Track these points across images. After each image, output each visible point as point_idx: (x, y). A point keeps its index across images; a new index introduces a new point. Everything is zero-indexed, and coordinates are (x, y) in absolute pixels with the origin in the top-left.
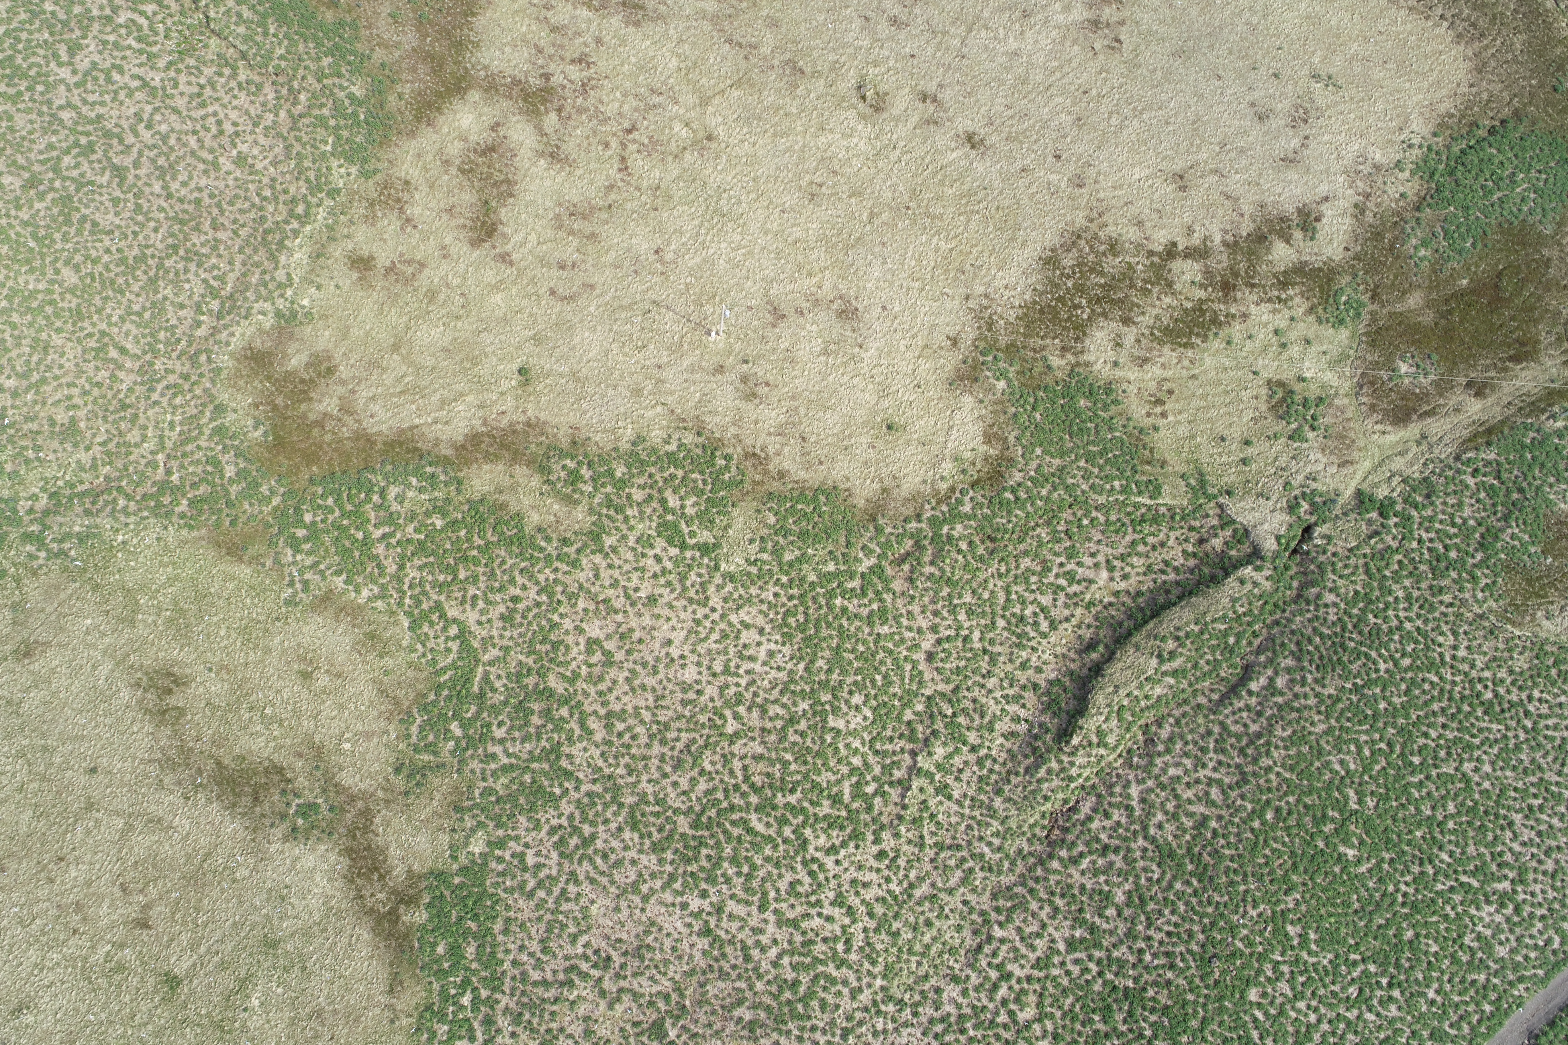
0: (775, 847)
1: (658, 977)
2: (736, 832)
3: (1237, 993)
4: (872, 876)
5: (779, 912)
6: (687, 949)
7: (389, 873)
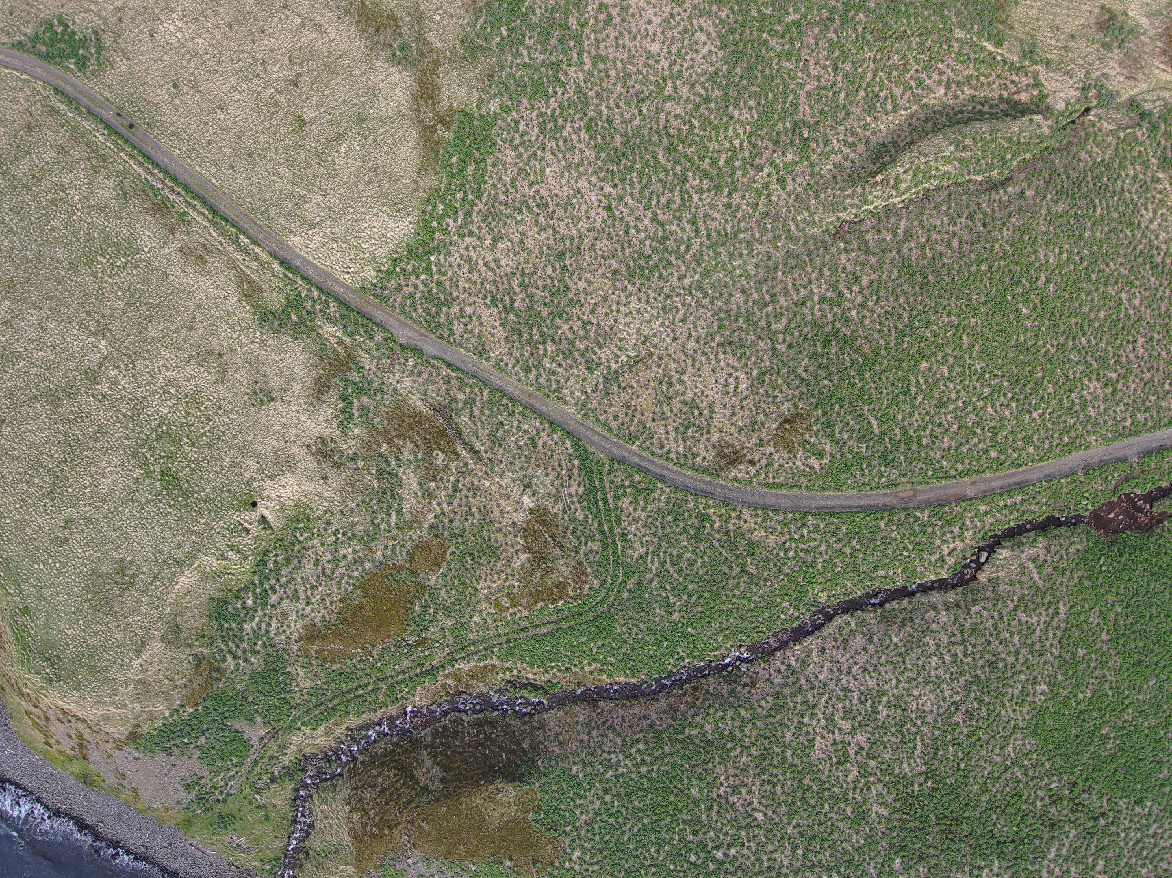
1: (571, 226)
3: (913, 362)
4: (718, 216)
5: (655, 214)
6: (594, 215)
7: (439, 102)
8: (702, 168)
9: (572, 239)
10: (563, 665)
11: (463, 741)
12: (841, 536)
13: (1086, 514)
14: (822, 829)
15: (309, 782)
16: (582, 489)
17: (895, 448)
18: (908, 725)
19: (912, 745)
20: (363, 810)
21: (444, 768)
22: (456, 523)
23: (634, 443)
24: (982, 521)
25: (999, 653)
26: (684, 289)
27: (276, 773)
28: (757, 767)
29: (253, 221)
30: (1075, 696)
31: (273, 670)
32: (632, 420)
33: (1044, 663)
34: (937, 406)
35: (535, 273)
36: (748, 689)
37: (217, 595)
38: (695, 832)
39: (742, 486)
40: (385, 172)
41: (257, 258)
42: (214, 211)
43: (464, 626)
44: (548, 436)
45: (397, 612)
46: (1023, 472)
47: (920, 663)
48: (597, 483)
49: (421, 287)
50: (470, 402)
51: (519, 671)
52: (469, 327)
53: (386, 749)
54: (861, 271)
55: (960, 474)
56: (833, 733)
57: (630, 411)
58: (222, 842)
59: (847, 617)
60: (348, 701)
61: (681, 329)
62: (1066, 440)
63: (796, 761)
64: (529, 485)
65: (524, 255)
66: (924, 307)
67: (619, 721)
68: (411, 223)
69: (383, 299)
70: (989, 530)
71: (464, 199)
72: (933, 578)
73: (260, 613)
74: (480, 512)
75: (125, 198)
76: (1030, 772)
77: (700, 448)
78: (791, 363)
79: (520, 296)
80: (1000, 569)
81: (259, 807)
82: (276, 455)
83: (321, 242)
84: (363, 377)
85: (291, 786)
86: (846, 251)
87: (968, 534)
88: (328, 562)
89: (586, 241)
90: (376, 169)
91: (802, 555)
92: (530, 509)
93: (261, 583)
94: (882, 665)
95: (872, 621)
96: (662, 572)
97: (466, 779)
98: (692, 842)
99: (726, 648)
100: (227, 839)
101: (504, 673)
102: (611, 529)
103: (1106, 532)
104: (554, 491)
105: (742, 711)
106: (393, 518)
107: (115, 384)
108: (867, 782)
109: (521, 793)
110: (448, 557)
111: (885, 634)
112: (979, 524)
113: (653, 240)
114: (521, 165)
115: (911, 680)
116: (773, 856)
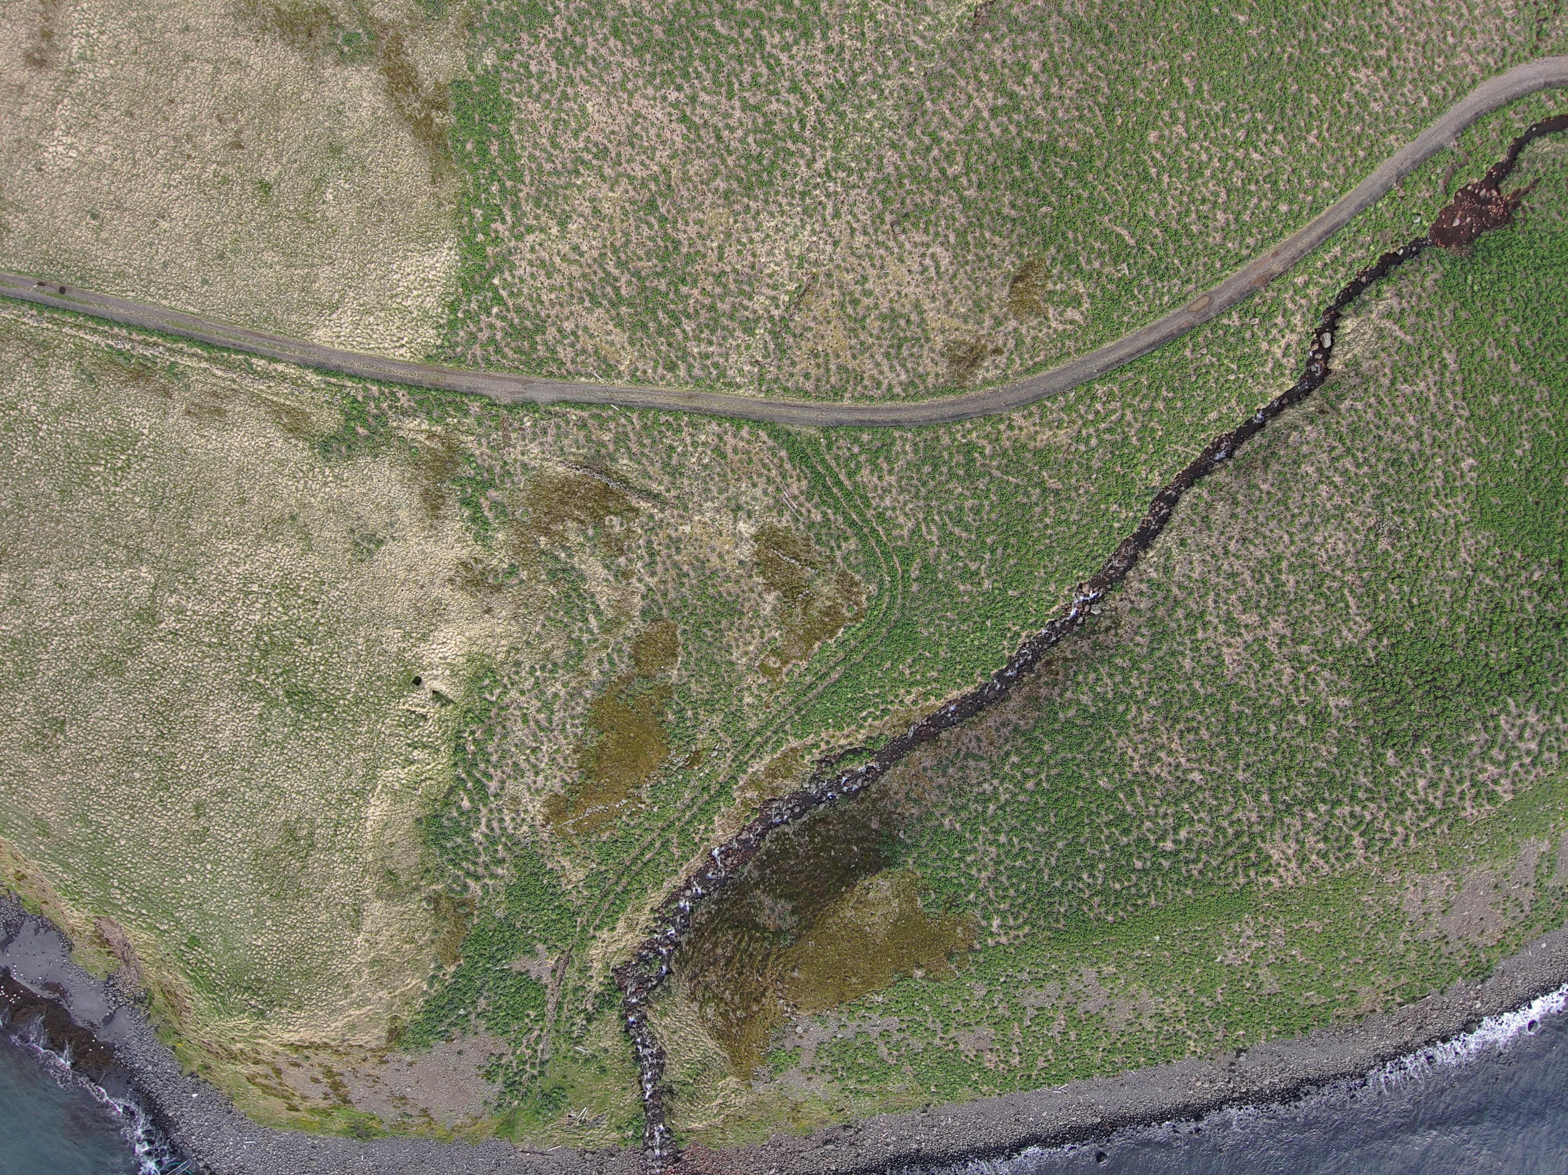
1: (648, 162)
3: (1137, 136)
4: (821, 68)
5: (743, 100)
6: (669, 135)
7: (421, 85)
8: (775, 18)
9: (655, 178)
10: (876, 708)
11: (797, 856)
12: (1145, 391)
13: (1425, 234)
14: (1279, 756)
15: (634, 1000)
16: (804, 483)
17: (1162, 253)
18: (1327, 583)
19: (1342, 605)
20: (715, 996)
21: (790, 897)
22: (672, 595)
23: (842, 397)
24: (1306, 296)
25: (1398, 445)
26: (820, 175)
27: (590, 1008)
28: (1166, 718)
29: (259, 335)
30: (1512, 454)
31: (531, 874)
32: (828, 370)
33: (1457, 432)
34: (1191, 179)
35: (628, 242)
36: (1113, 632)
37: (422, 813)
38: (1126, 832)
39: (998, 386)
40: (393, 200)
41: (284, 378)
42: (207, 345)
43: (737, 715)
44: (735, 437)
45: (649, 733)
46: (1327, 215)
47: (1307, 501)
48: (820, 468)
49: (499, 324)
50: (621, 439)
51: (828, 742)
52: (578, 347)
53: (709, 913)
54: (1024, 56)
55: (1254, 250)
56: (1240, 634)
57: (821, 360)
58: (560, 1127)
59: (1196, 490)
60: (638, 874)
61: (839, 227)
62: (1361, 154)
63: (1210, 690)
64: (739, 508)
65: (605, 225)
66: (1121, 64)
67: (974, 744)
68: (450, 249)
69: (459, 359)
70: (1320, 304)
71: (503, 190)
72: (1278, 393)
73: (484, 811)
74: (694, 569)
75: (92, 381)
76: (1501, 572)
77: (926, 364)
78: (991, 206)
79: (623, 280)
80: (1353, 345)
81: (587, 1060)
82: (417, 608)
83: (353, 323)
84: (478, 466)
85: (614, 1015)
86: (996, 40)
87: (1297, 320)
88: (539, 711)
89: (674, 172)
90: (380, 201)
91: (1107, 436)
92: (752, 536)
93: (469, 773)
94: (1262, 525)
95: (1228, 480)
96: (946, 538)
97: (822, 896)
98: (1129, 845)
99: (1065, 597)
100: (565, 1121)
101: (810, 753)
102: (861, 515)
103: (1459, 245)
104: (771, 501)
105: (1118, 661)
106: (593, 622)
107: (181, 612)
108: (1308, 675)
109: (895, 880)
110: (681, 639)
111: (1250, 486)
112: (1303, 302)
113: (755, 132)
114: (553, 115)
115: (1305, 526)
116: (1234, 817)
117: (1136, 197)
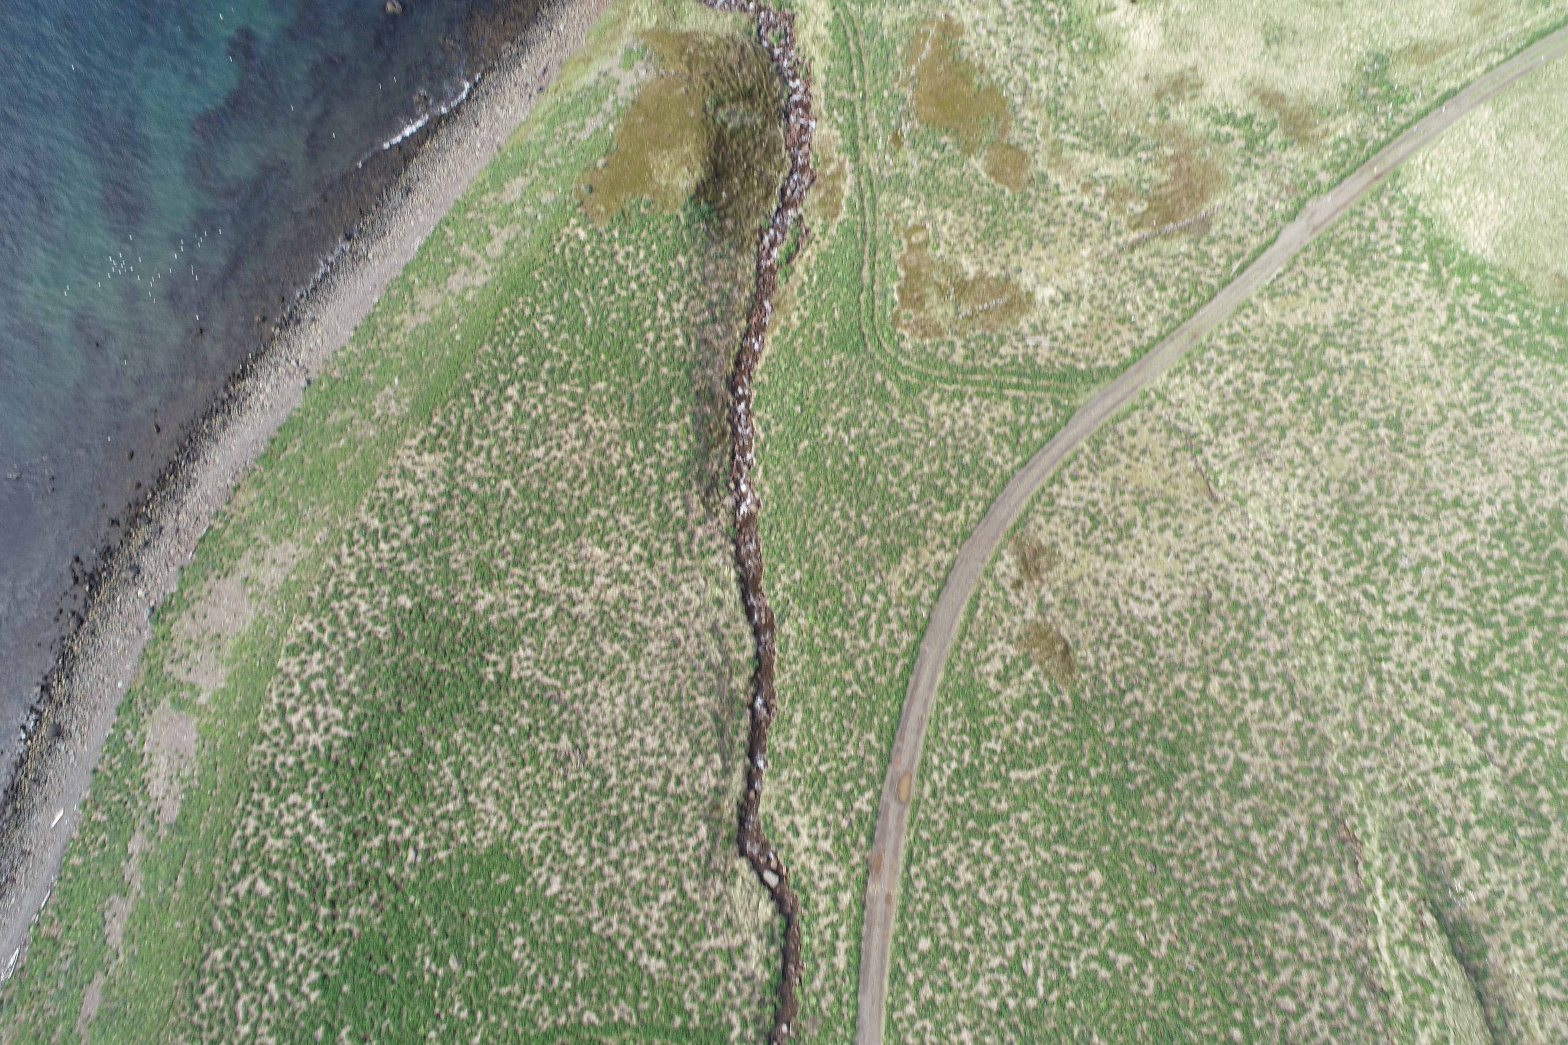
0: (1494, 600)
1: (1440, 449)
2: (1529, 580)
3: (1109, 863)
9: (1417, 445)
10: (810, 290)
12: (872, 673)
16: (1042, 363)
18: (580, 676)
22: (1041, 205)
32: (1123, 451)
35: (1376, 385)
39: (986, 564)
42: (1544, 34)
44: (1129, 342)
45: (947, 117)
48: (1044, 383)
49: (1384, 243)
50: (1204, 258)
52: (1313, 285)
57: (1136, 453)
59: (750, 653)
61: (1244, 551)
64: (1067, 298)
65: (1406, 378)
68: (1483, 251)
69: (1376, 196)
70: (807, 898)
71: (1506, 324)
72: (764, 794)
74: (1047, 234)
77: (1057, 525)
78: (1153, 688)
79: (1344, 358)
80: (745, 894)
84: (1271, 148)
86: (1315, 827)
87: (812, 863)
88: (1035, 62)
91: (862, 613)
92: (1034, 293)
97: (716, 146)
99: (762, 487)
102: (974, 384)
104: (1050, 328)
106: (1070, 139)
109: (678, 194)
110: (999, 187)
112: (822, 885)
115: (639, 701)
116: (483, 454)
117: (1052, 813)
